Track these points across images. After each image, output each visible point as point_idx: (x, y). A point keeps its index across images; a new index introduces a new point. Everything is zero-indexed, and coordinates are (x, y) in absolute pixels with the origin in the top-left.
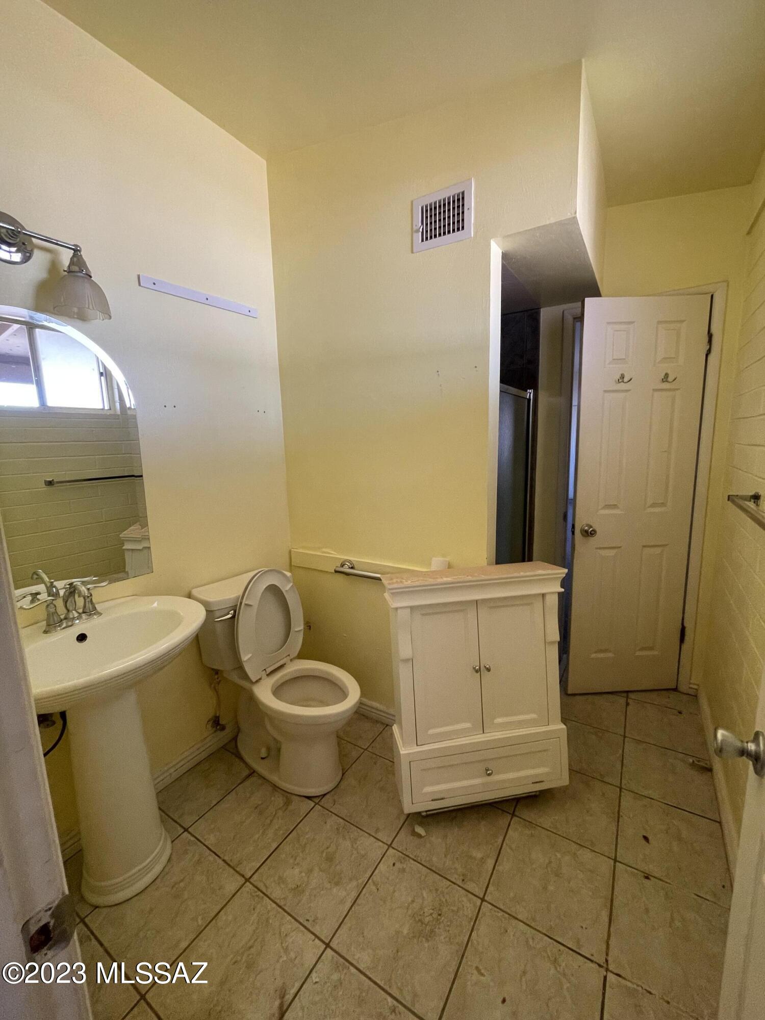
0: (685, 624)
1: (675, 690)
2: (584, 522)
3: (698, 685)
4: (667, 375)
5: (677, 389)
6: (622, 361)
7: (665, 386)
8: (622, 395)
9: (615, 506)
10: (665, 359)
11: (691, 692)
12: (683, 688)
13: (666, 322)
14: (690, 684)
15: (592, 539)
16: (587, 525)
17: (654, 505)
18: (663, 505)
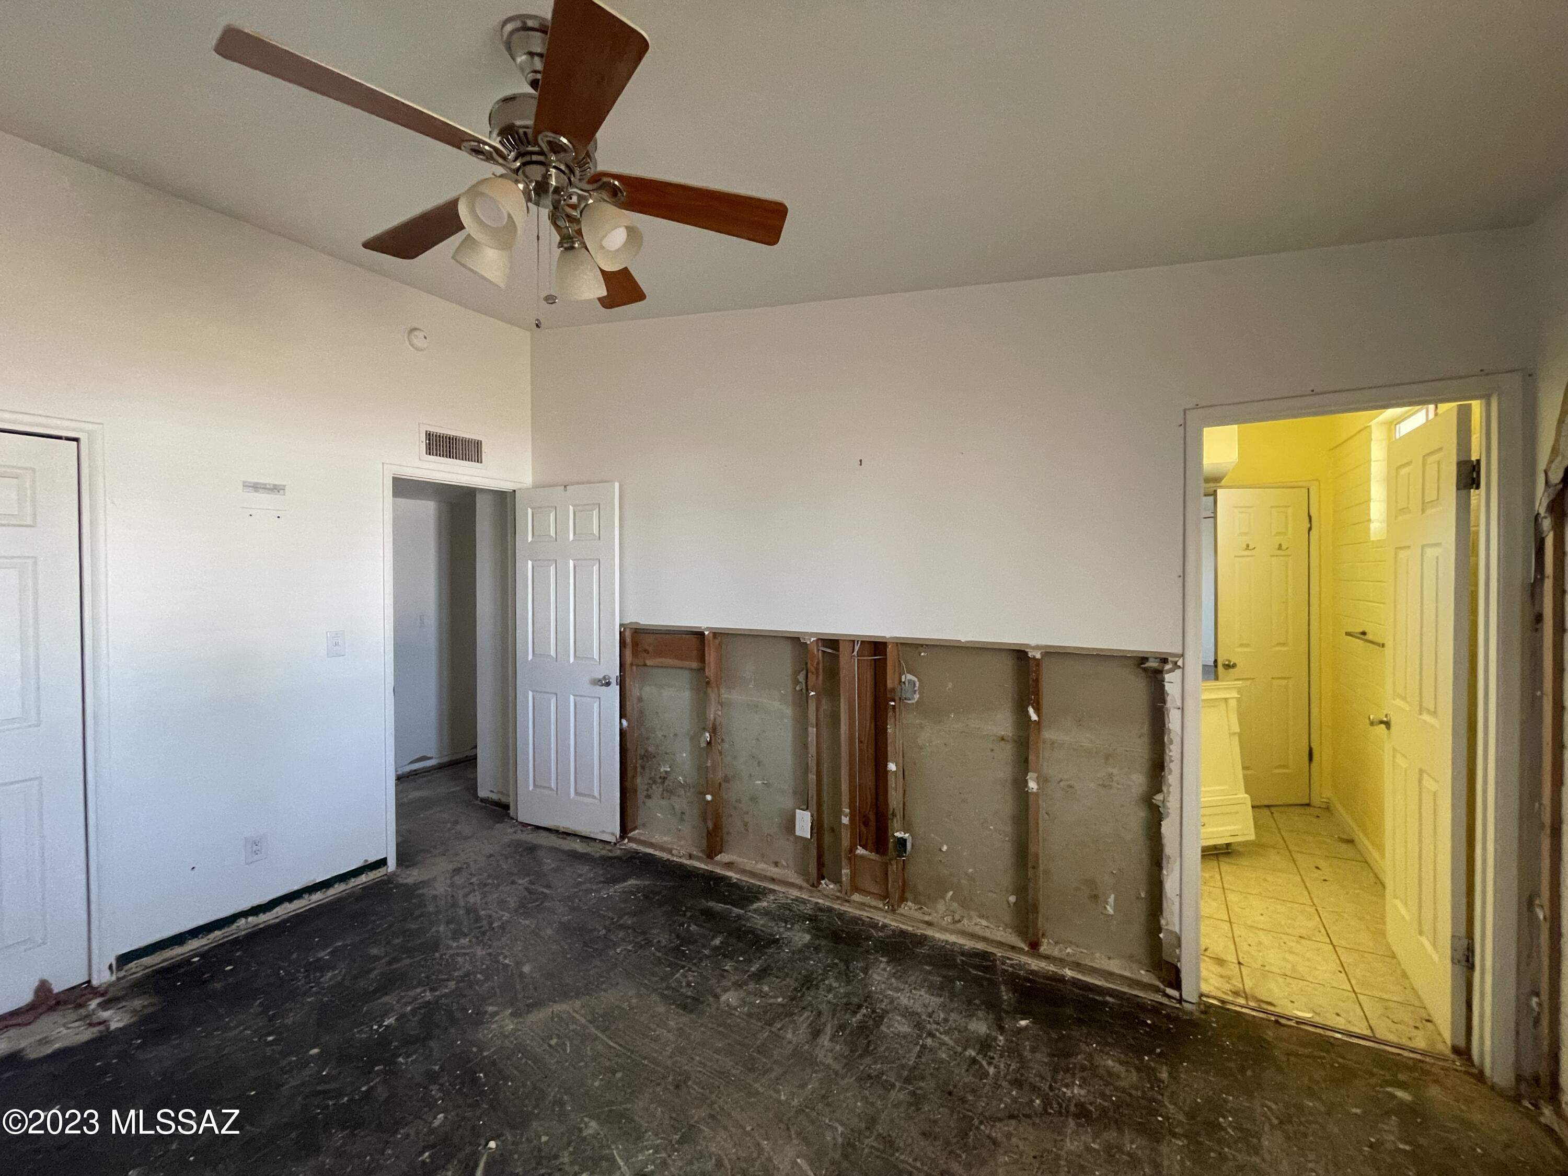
0: (1312, 745)
1: (1308, 805)
2: (1225, 658)
3: (1328, 799)
4: (1280, 545)
5: (1289, 556)
6: (1246, 534)
7: (1280, 552)
8: (1248, 559)
9: (1247, 645)
10: (1278, 534)
11: (1324, 806)
12: (1316, 801)
13: (1277, 507)
14: (1322, 798)
15: (1231, 670)
16: (1228, 660)
17: (1278, 644)
18: (1284, 644)
